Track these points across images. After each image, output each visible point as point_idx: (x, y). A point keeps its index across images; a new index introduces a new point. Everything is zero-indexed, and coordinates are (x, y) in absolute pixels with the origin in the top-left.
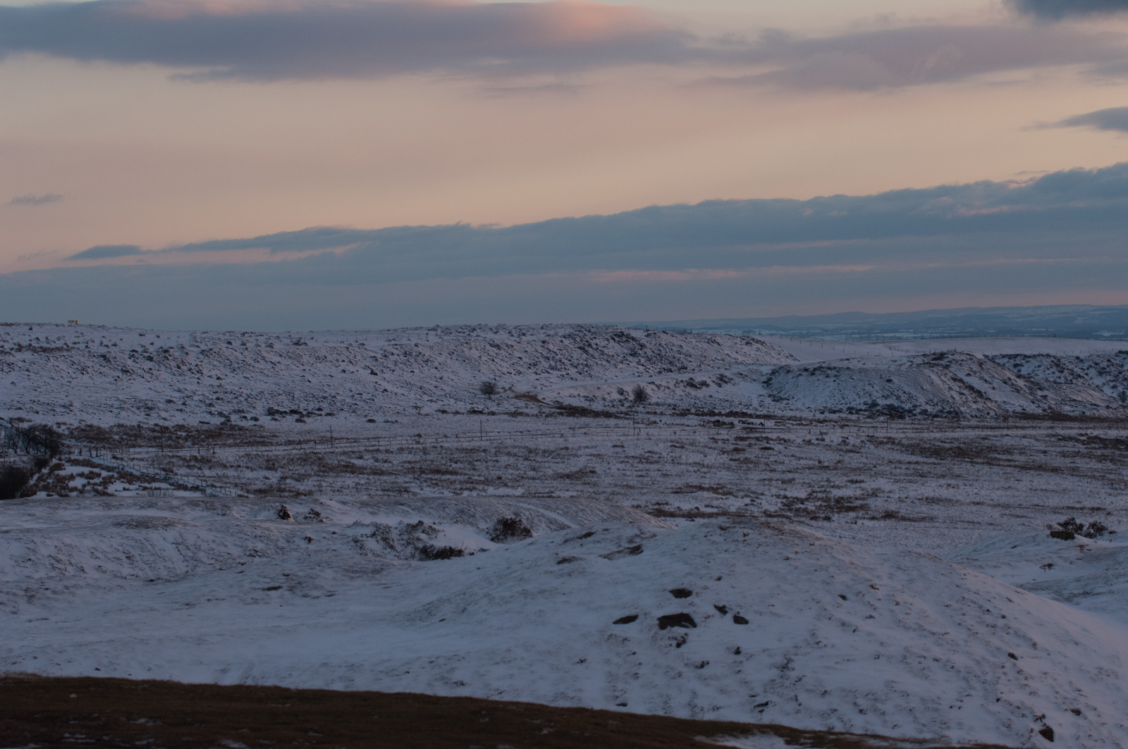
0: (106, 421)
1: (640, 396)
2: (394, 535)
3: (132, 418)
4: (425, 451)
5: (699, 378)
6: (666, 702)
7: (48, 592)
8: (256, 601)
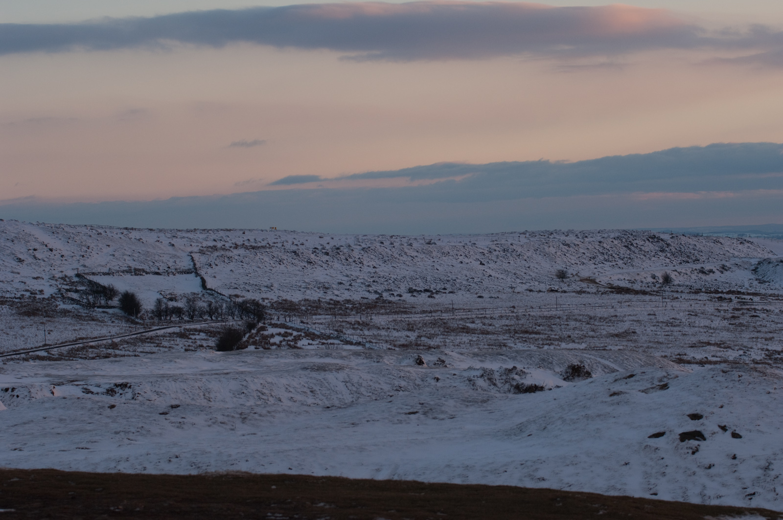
0: (296, 297)
1: (667, 279)
2: (496, 376)
3: (314, 295)
4: (517, 318)
5: (707, 267)
6: (684, 493)
7: (256, 416)
8: (400, 422)
